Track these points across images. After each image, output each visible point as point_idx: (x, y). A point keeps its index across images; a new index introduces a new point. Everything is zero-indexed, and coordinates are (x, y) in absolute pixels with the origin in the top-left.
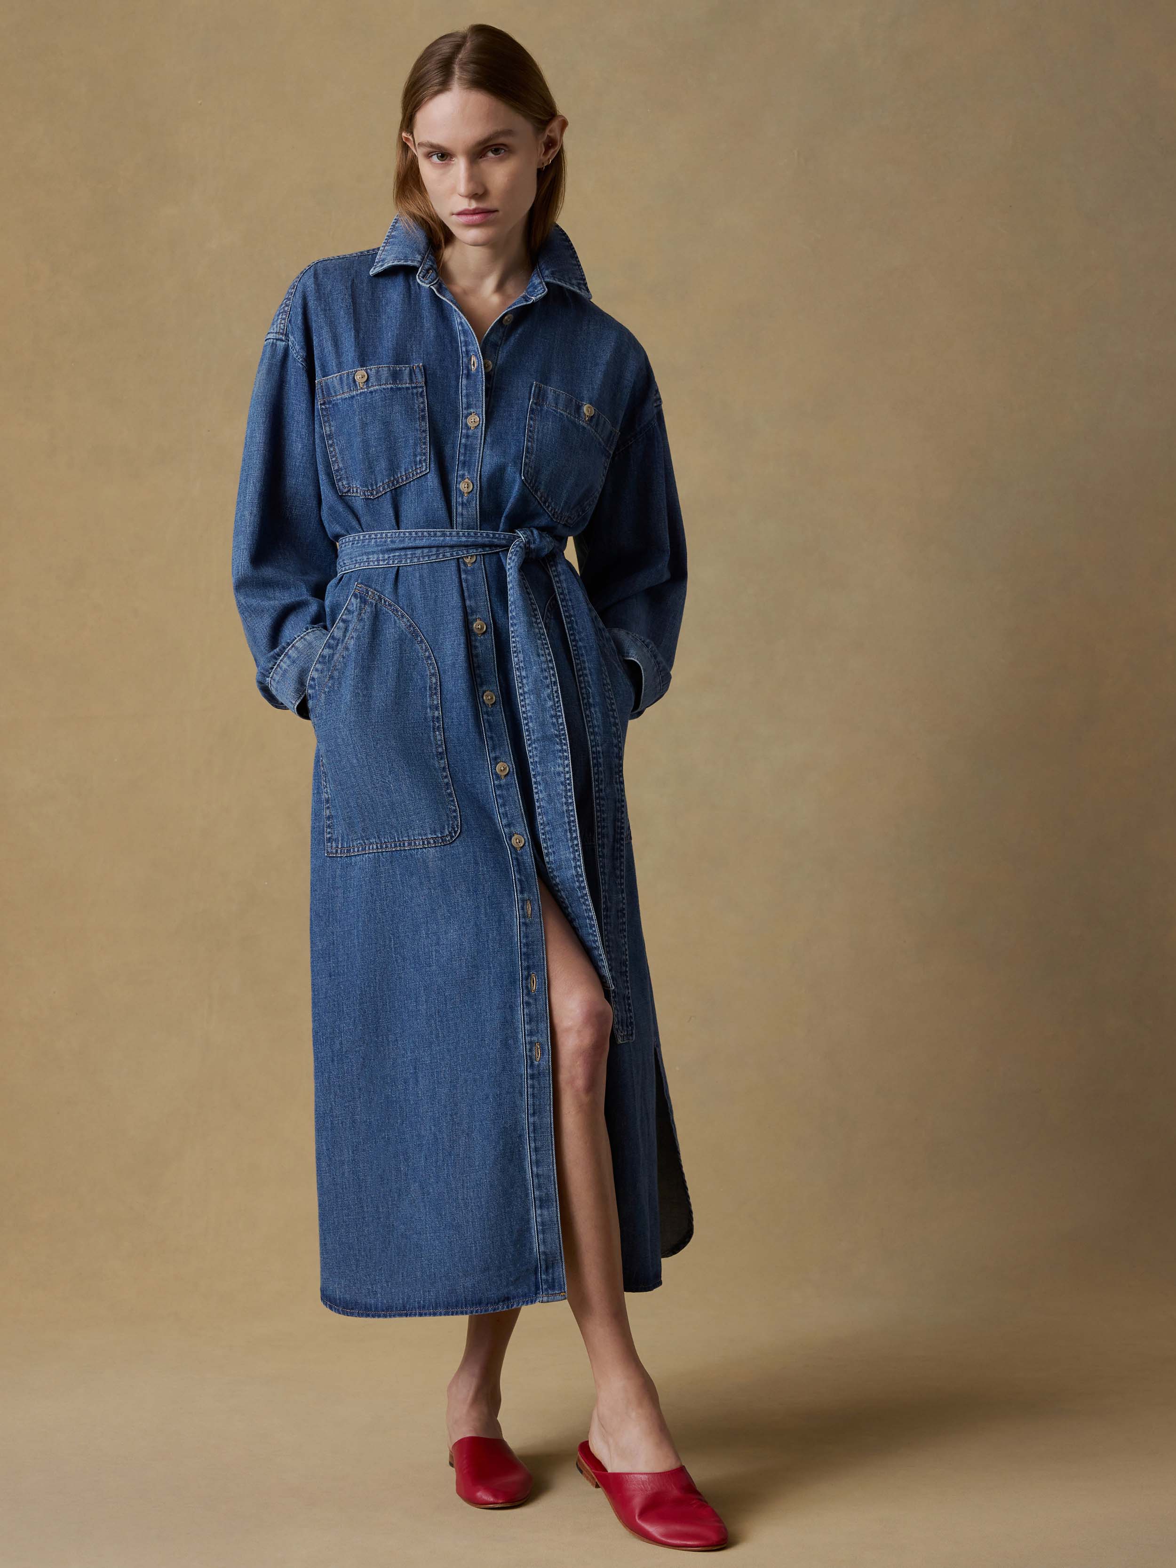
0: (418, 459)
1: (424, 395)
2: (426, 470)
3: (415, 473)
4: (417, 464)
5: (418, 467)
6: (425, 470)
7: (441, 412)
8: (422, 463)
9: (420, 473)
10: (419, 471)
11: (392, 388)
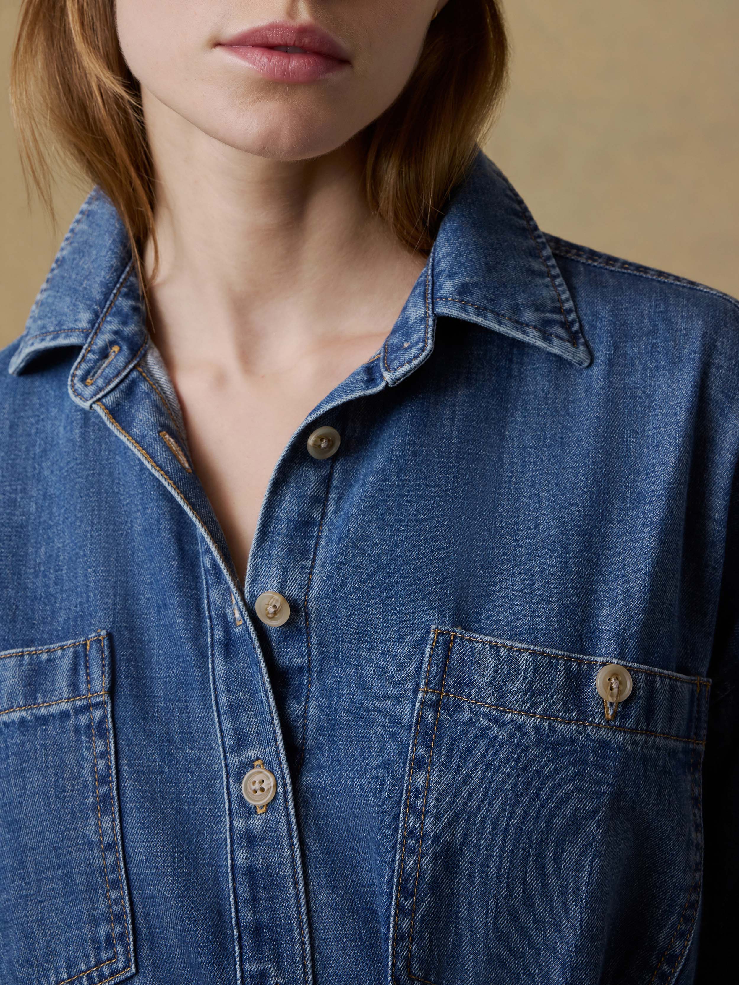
0: (102, 931)
1: (107, 730)
2: (127, 966)
3: (95, 974)
4: (99, 948)
5: (104, 956)
6: (124, 968)
7: (162, 772)
8: (113, 946)
9: (112, 974)
10: (106, 970)
11: (23, 721)
